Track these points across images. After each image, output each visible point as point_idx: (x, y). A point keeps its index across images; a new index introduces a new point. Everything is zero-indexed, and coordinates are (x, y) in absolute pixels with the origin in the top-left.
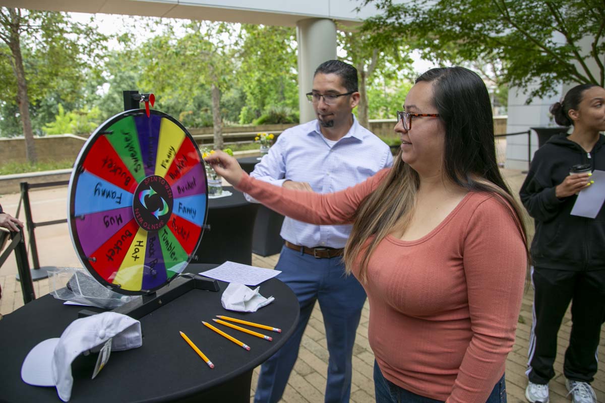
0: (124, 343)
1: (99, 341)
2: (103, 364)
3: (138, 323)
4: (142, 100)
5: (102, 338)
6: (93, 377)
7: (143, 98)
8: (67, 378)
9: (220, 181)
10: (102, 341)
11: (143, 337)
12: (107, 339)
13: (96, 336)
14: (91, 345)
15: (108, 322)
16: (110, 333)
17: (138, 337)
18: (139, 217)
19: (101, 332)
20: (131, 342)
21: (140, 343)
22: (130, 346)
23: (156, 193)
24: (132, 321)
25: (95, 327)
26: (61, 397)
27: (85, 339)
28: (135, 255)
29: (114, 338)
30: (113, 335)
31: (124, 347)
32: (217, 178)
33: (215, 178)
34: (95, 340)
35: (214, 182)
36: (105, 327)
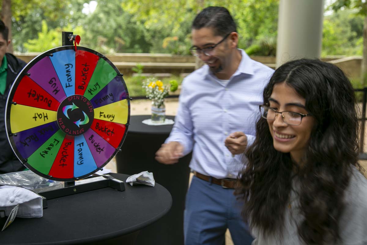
1: (9, 204)
2: (11, 221)
3: (41, 198)
5: (12, 202)
9: (164, 110)
10: (12, 204)
11: (43, 209)
12: (16, 204)
13: (7, 199)
15: (18, 193)
16: (19, 200)
17: (39, 209)
18: (62, 125)
19: (11, 198)
20: (35, 212)
21: (41, 214)
22: (34, 215)
23: (78, 108)
24: (36, 196)
25: (7, 193)
29: (20, 205)
30: (21, 202)
31: (29, 216)
32: (161, 107)
33: (159, 106)
34: (6, 202)
35: (157, 110)
36: (15, 195)
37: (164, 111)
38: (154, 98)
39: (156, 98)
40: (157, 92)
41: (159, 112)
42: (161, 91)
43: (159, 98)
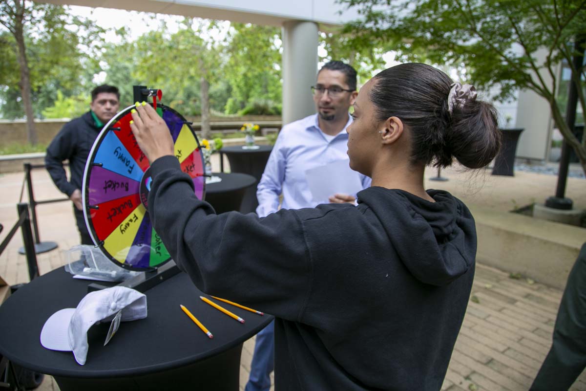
0: (131, 315)
1: (111, 312)
2: (114, 332)
3: (144, 297)
4: (151, 94)
5: (114, 310)
6: (105, 344)
8: (83, 345)
9: (210, 168)
10: (114, 312)
11: (148, 309)
12: (118, 310)
13: (109, 307)
14: (105, 316)
15: (119, 295)
16: (120, 305)
17: (144, 309)
19: (113, 305)
20: (138, 314)
21: (146, 315)
22: (137, 317)
24: (139, 295)
25: (107, 299)
26: (77, 361)
27: (99, 310)
29: (123, 310)
30: (123, 307)
31: (131, 318)
32: (207, 165)
34: (108, 311)
36: (116, 300)
42: (208, 150)
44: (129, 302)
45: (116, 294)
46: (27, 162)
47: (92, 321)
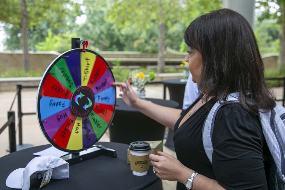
0: (60, 175)
2: (46, 181)
3: (67, 164)
5: (48, 167)
6: (40, 187)
7: (82, 43)
8: (27, 184)
10: (48, 169)
11: (70, 172)
12: (50, 168)
13: (45, 165)
14: (41, 170)
15: (52, 160)
16: (52, 166)
17: (67, 172)
19: (47, 164)
20: (63, 175)
21: (68, 176)
22: (63, 177)
24: (64, 162)
25: (45, 161)
27: (39, 166)
28: (76, 131)
29: (54, 169)
31: (59, 177)
32: (143, 92)
33: (141, 91)
34: (44, 168)
35: (140, 94)
36: (50, 162)
37: (144, 95)
38: (138, 85)
39: (140, 86)
40: (140, 81)
41: (141, 96)
42: (143, 80)
43: (142, 86)
44: (58, 165)
45: (50, 159)
46: (19, 83)
47: (34, 171)
